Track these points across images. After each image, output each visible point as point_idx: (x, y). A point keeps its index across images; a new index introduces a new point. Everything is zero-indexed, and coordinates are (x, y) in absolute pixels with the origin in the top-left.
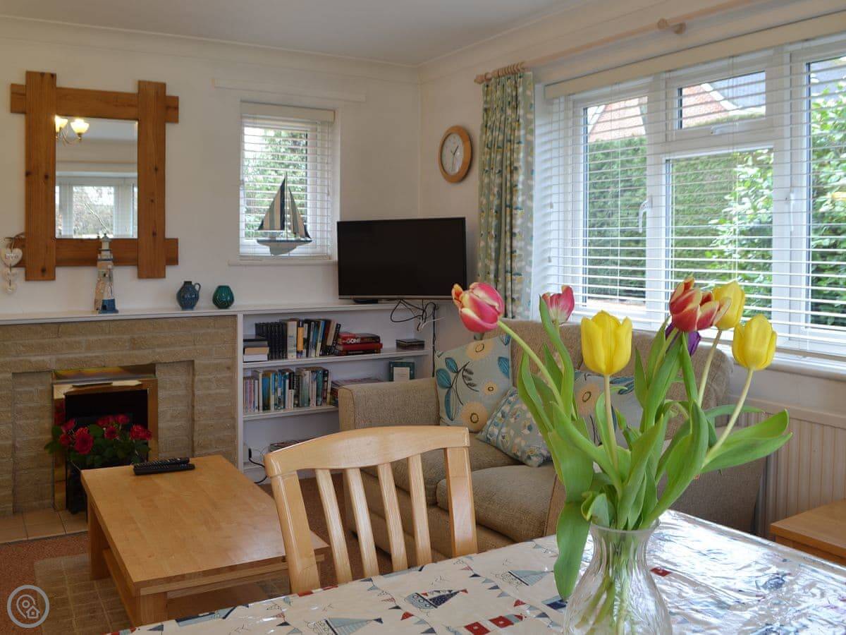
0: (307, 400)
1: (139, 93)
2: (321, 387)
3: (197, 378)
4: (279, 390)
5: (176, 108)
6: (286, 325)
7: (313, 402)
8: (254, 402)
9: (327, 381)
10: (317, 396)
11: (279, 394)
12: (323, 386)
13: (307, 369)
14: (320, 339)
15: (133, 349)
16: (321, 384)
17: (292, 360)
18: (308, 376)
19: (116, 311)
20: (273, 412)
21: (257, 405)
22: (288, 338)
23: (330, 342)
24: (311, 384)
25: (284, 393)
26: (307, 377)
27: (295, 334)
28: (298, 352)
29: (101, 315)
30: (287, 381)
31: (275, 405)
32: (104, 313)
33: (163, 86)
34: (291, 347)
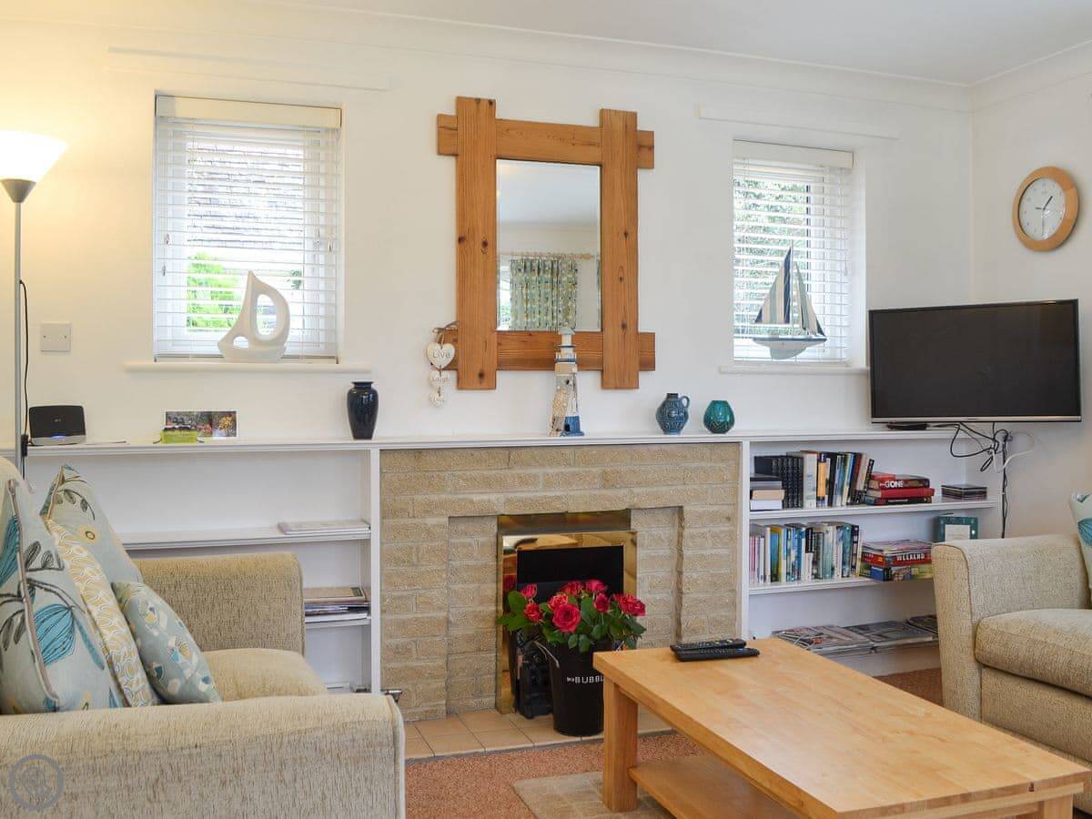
0: (829, 569)
1: (601, 126)
2: (848, 550)
3: (686, 532)
4: (794, 553)
5: (651, 148)
6: (802, 458)
7: (838, 571)
8: (758, 569)
9: (857, 542)
10: (844, 563)
11: (793, 559)
12: (852, 548)
13: (830, 524)
14: (847, 480)
15: (604, 487)
16: (848, 545)
17: (811, 509)
18: (830, 534)
19: (582, 434)
20: (784, 585)
21: (762, 573)
22: (805, 478)
23: (860, 486)
24: (835, 545)
25: (798, 557)
26: (831, 536)
27: (813, 472)
28: (818, 499)
29: (562, 437)
30: (804, 540)
31: (788, 574)
32: (567, 435)
33: (634, 115)
34: (809, 492)
